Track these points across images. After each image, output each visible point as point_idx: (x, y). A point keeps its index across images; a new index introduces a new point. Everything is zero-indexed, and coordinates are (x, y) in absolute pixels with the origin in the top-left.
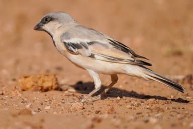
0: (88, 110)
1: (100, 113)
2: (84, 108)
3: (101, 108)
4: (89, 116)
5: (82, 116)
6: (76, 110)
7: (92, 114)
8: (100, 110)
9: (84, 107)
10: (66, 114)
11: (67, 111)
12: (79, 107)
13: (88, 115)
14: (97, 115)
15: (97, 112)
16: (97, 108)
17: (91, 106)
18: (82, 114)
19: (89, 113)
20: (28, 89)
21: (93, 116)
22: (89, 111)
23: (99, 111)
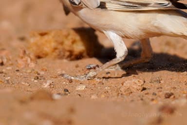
0: (151, 91)
1: (172, 97)
2: (144, 89)
3: (175, 88)
4: (154, 102)
5: (141, 102)
6: (131, 92)
7: (159, 99)
8: (172, 91)
9: (145, 86)
10: (113, 99)
11: (115, 94)
12: (135, 87)
13: (153, 100)
14: (168, 101)
15: (168, 96)
16: (167, 89)
17: (157, 85)
18: (142, 99)
19: (154, 97)
20: (46, 55)
21: (161, 102)
22: (154, 94)
23: (172, 94)
